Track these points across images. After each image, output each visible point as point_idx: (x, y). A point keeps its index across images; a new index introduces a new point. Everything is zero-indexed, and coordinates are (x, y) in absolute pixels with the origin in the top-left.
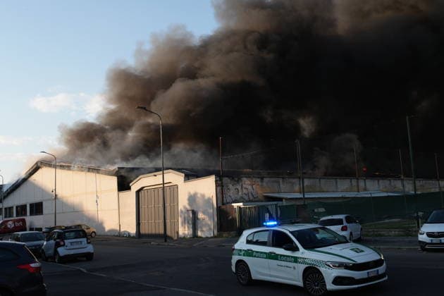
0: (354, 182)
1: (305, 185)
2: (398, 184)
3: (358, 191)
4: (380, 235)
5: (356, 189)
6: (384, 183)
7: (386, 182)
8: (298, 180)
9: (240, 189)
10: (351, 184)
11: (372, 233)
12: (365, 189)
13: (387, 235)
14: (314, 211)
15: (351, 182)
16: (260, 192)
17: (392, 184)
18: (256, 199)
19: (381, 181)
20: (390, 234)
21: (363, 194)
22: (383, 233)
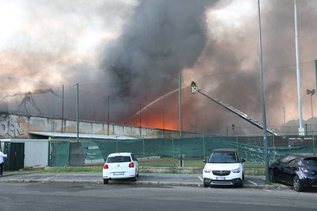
0: (106, 126)
1: (67, 126)
2: (137, 131)
3: (108, 135)
4: (148, 172)
5: (106, 132)
6: (127, 129)
7: (129, 129)
8: (61, 121)
9: (6, 126)
10: (103, 128)
11: (142, 170)
12: (113, 133)
13: (155, 171)
14: (88, 148)
15: (103, 126)
16: (25, 129)
17: (133, 130)
18: (21, 136)
19: (125, 127)
20: (158, 171)
21: (111, 137)
22: (151, 170)
